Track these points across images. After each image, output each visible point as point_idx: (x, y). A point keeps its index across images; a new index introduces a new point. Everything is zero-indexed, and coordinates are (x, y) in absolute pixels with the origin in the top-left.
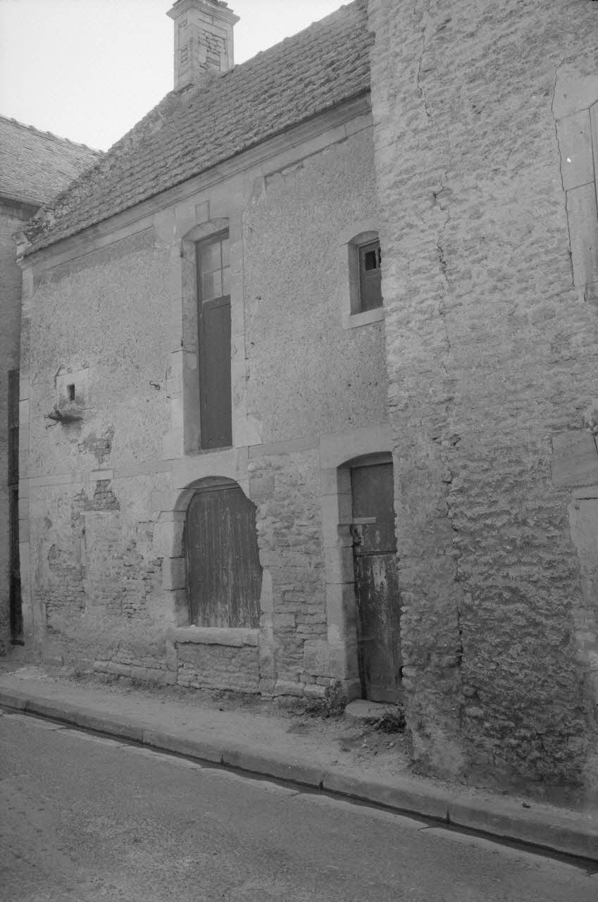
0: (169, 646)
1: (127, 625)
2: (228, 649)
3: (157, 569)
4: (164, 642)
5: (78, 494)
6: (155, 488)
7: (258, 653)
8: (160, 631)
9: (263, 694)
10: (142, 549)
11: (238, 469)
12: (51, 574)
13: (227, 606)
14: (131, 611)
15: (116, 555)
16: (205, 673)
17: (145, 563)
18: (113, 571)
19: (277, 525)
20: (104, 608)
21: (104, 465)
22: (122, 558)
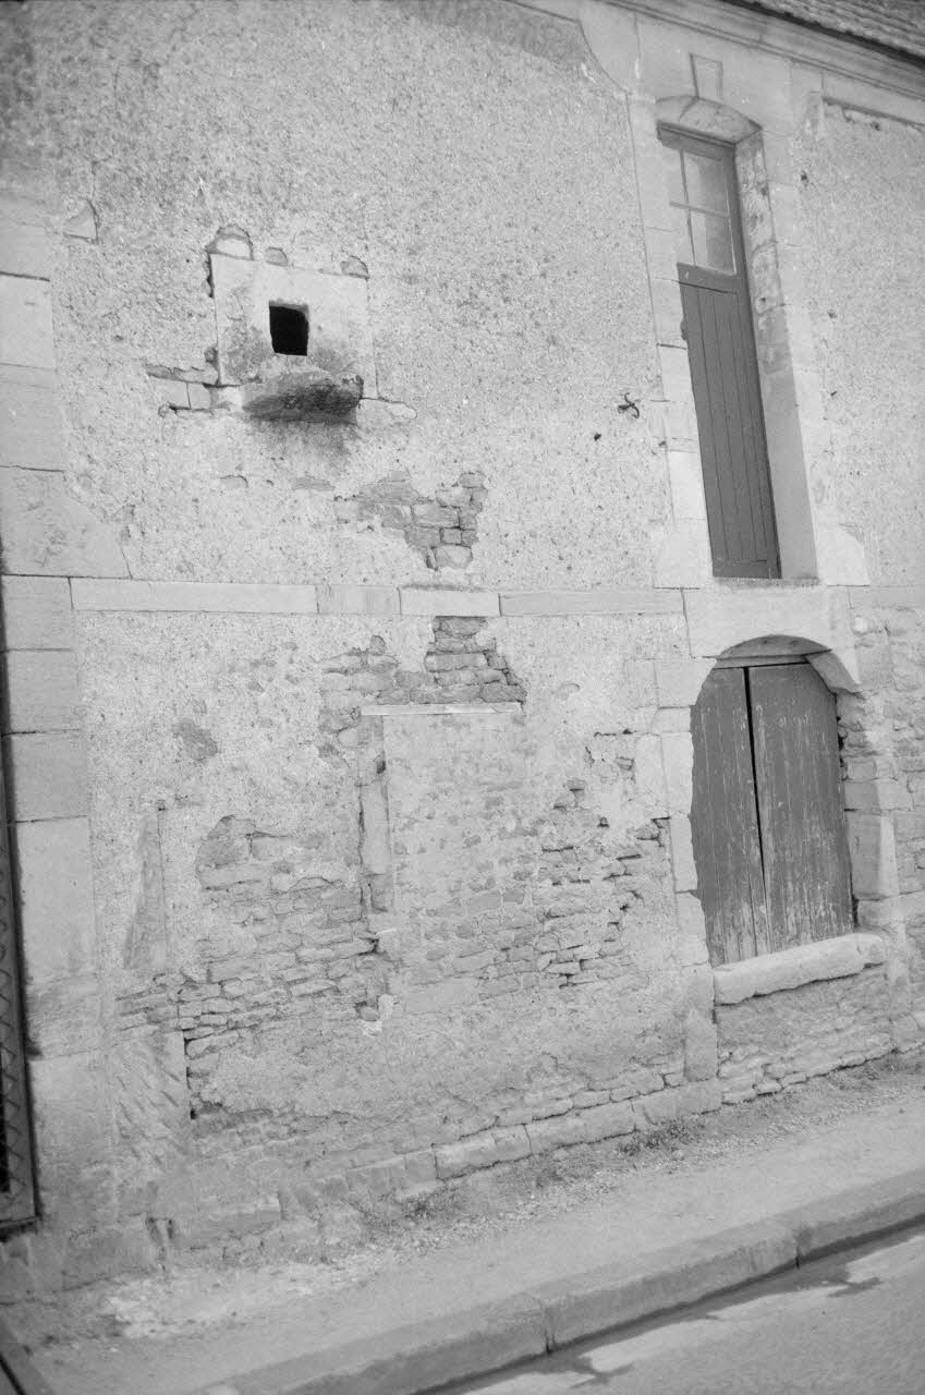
0: (698, 1022)
1: (560, 1006)
2: (833, 985)
3: (650, 845)
4: (682, 1017)
5: (357, 652)
6: (638, 648)
7: (886, 976)
8: (666, 996)
9: (904, 1048)
10: (606, 799)
11: (833, 628)
12: (210, 919)
13: (763, 908)
14: (573, 967)
15: (511, 826)
16: (790, 1052)
17: (615, 838)
18: (501, 873)
19: (907, 734)
20: (469, 982)
21: (448, 574)
22: (534, 833)
